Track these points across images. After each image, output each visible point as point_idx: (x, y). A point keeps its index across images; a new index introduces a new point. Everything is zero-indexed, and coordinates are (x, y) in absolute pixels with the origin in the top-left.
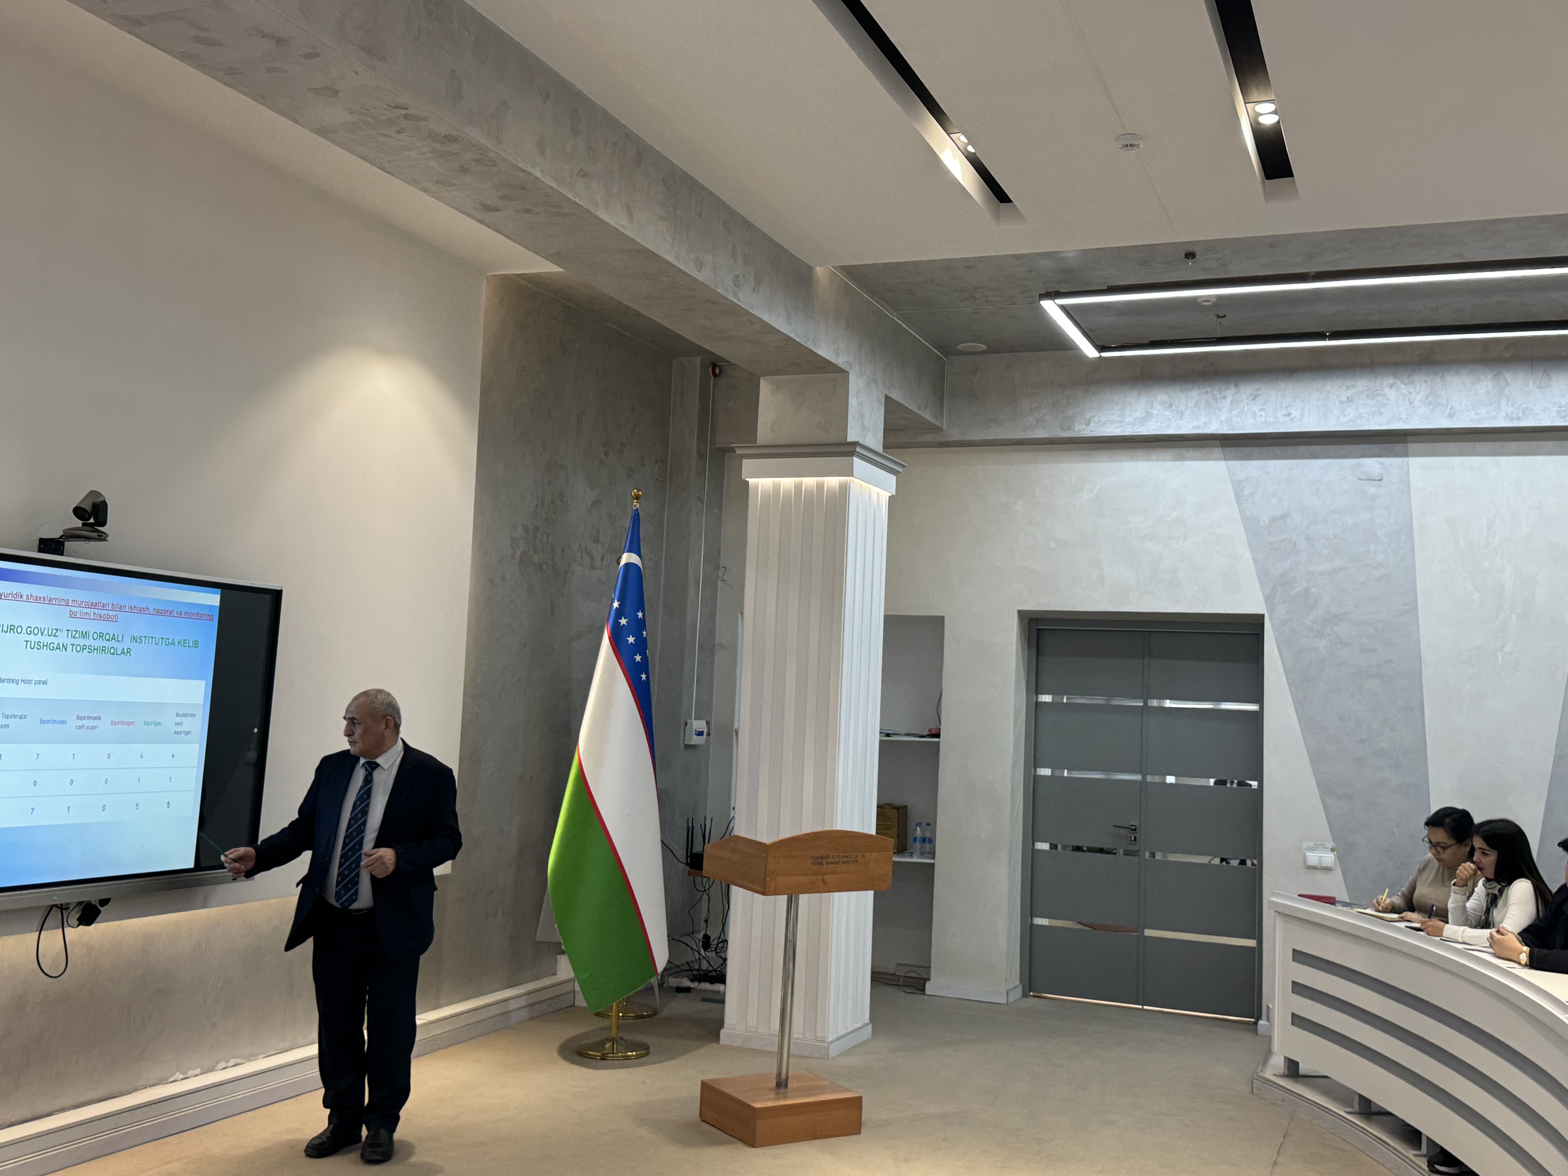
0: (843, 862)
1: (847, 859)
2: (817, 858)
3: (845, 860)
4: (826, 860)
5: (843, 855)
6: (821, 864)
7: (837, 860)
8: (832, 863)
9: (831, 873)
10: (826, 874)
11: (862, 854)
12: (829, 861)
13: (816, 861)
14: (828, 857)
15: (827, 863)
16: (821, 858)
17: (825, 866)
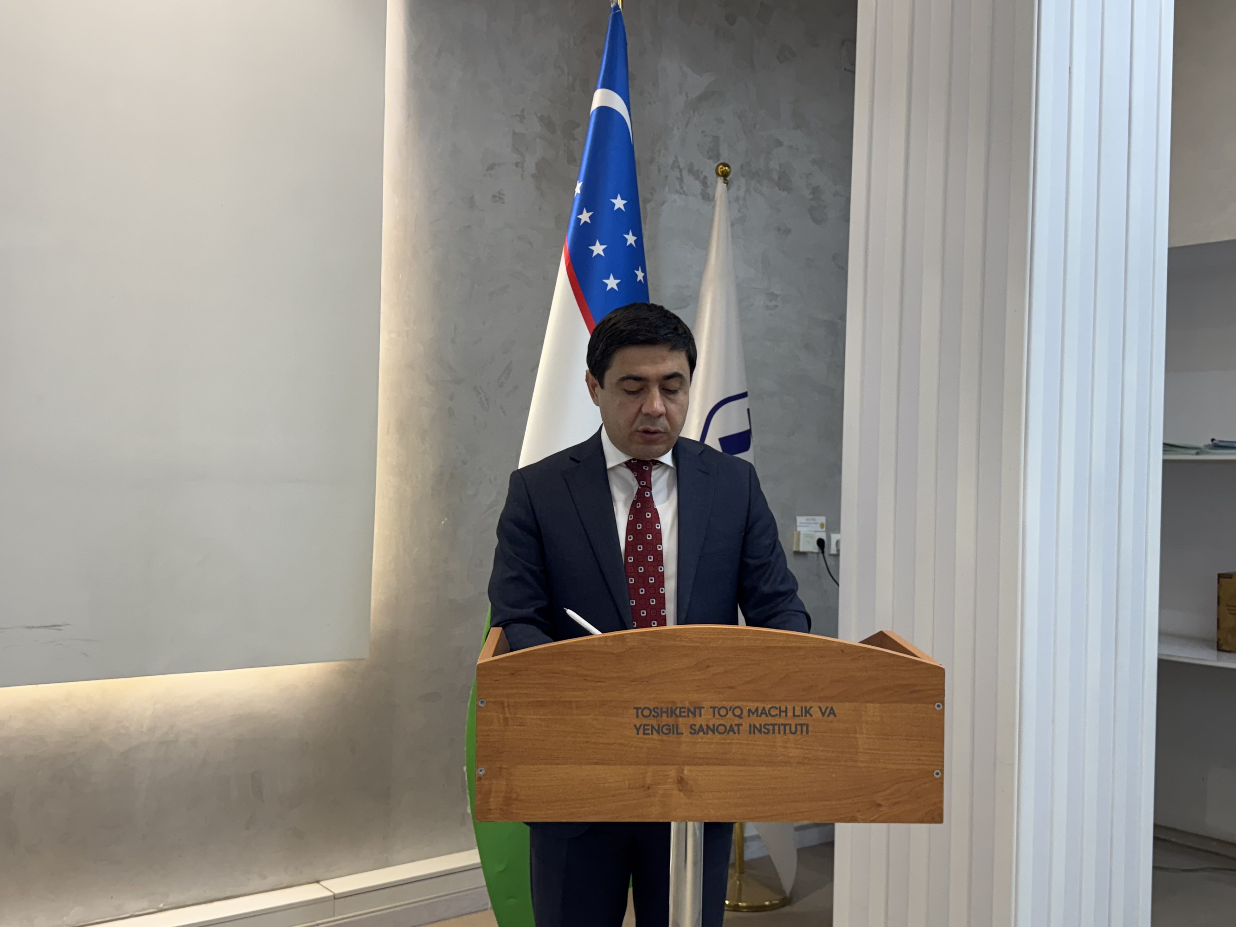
0: (753, 729)
1: (770, 720)
2: (657, 712)
3: (757, 721)
4: (691, 720)
5: (753, 705)
6: (674, 730)
7: (730, 720)
8: (714, 730)
9: (708, 761)
10: (694, 761)
11: (823, 706)
12: (700, 721)
13: (653, 722)
14: (696, 710)
15: (695, 731)
16: (671, 712)
17: (683, 738)
